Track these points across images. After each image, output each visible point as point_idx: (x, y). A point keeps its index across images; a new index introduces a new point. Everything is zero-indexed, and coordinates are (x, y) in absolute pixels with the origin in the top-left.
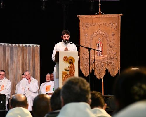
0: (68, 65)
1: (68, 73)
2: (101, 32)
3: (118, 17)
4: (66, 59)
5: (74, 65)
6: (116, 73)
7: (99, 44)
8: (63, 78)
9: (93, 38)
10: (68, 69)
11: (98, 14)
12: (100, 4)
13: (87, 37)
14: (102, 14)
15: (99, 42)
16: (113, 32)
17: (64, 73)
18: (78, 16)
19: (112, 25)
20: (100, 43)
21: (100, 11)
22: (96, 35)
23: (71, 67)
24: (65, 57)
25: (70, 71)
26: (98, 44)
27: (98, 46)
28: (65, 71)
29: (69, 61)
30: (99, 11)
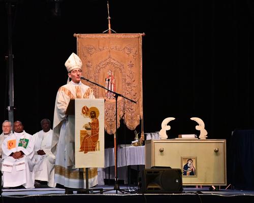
0: (90, 120)
1: (89, 132)
2: (112, 61)
3: (139, 38)
4: (85, 111)
5: (98, 120)
6: (136, 124)
7: (109, 80)
8: (81, 141)
9: (100, 70)
10: (89, 127)
11: (107, 33)
12: (109, 18)
13: (91, 69)
14: (112, 32)
15: (110, 76)
16: (131, 62)
17: (82, 133)
18: (75, 35)
19: (130, 50)
20: (110, 78)
21: (110, 28)
22: (103, 66)
23: (93, 124)
24: (84, 108)
25: (92, 129)
26: (107, 80)
27: (107, 82)
28: (84, 129)
29: (91, 114)
30: (108, 28)
